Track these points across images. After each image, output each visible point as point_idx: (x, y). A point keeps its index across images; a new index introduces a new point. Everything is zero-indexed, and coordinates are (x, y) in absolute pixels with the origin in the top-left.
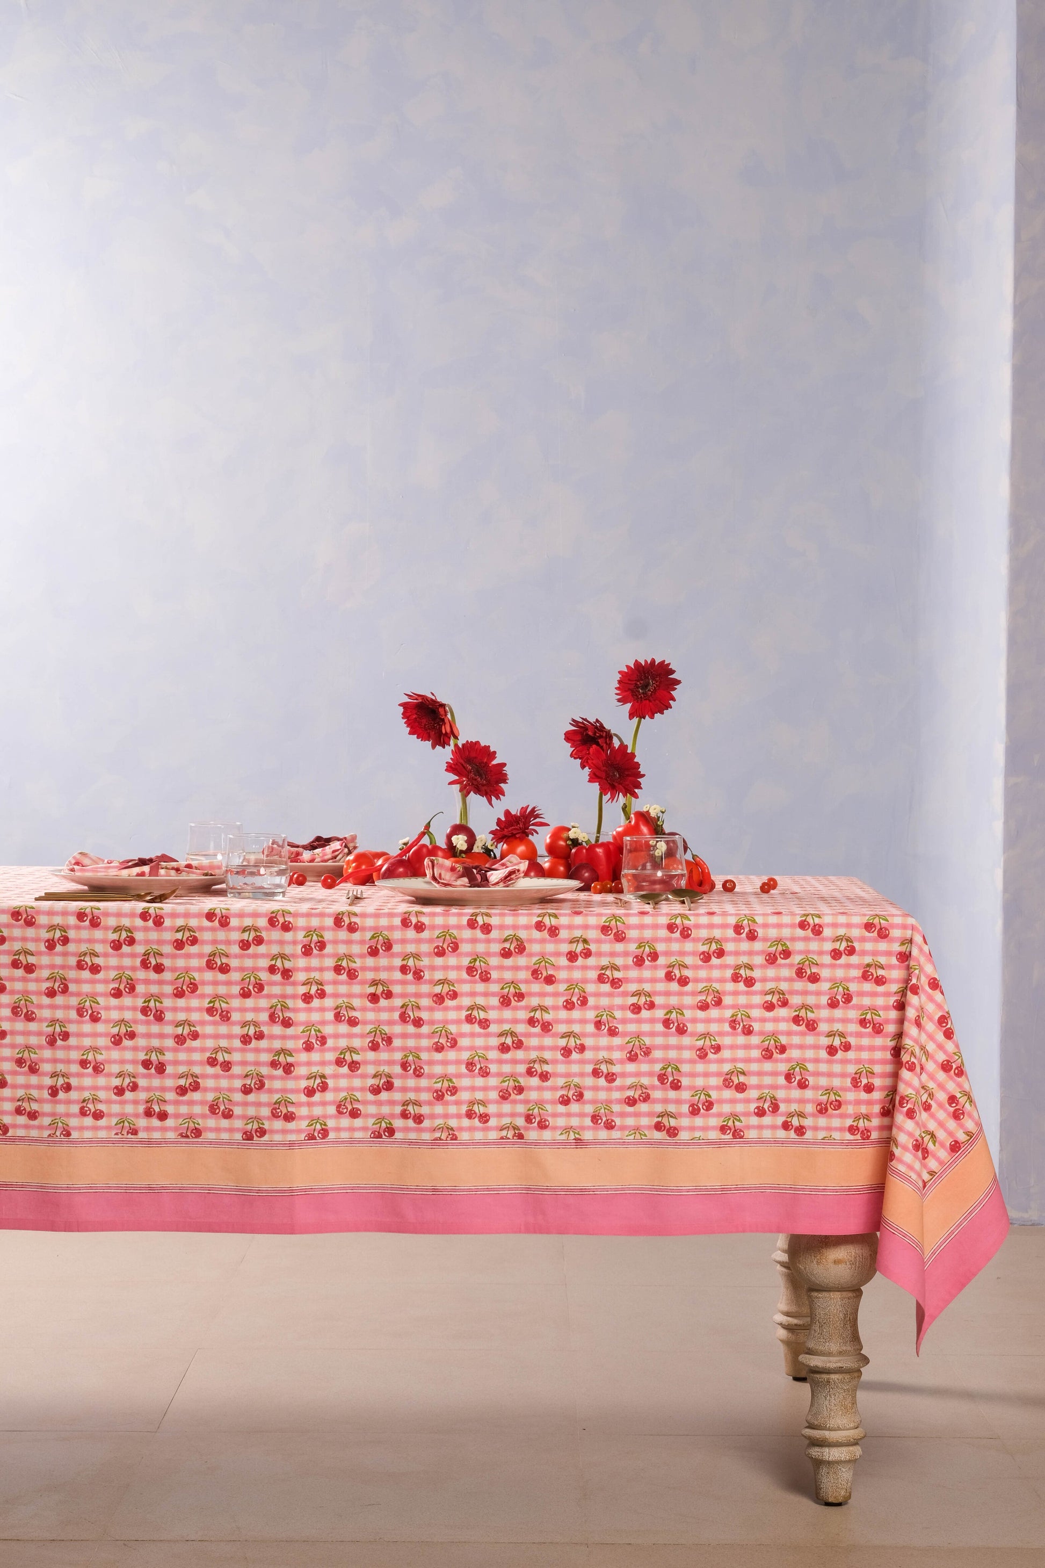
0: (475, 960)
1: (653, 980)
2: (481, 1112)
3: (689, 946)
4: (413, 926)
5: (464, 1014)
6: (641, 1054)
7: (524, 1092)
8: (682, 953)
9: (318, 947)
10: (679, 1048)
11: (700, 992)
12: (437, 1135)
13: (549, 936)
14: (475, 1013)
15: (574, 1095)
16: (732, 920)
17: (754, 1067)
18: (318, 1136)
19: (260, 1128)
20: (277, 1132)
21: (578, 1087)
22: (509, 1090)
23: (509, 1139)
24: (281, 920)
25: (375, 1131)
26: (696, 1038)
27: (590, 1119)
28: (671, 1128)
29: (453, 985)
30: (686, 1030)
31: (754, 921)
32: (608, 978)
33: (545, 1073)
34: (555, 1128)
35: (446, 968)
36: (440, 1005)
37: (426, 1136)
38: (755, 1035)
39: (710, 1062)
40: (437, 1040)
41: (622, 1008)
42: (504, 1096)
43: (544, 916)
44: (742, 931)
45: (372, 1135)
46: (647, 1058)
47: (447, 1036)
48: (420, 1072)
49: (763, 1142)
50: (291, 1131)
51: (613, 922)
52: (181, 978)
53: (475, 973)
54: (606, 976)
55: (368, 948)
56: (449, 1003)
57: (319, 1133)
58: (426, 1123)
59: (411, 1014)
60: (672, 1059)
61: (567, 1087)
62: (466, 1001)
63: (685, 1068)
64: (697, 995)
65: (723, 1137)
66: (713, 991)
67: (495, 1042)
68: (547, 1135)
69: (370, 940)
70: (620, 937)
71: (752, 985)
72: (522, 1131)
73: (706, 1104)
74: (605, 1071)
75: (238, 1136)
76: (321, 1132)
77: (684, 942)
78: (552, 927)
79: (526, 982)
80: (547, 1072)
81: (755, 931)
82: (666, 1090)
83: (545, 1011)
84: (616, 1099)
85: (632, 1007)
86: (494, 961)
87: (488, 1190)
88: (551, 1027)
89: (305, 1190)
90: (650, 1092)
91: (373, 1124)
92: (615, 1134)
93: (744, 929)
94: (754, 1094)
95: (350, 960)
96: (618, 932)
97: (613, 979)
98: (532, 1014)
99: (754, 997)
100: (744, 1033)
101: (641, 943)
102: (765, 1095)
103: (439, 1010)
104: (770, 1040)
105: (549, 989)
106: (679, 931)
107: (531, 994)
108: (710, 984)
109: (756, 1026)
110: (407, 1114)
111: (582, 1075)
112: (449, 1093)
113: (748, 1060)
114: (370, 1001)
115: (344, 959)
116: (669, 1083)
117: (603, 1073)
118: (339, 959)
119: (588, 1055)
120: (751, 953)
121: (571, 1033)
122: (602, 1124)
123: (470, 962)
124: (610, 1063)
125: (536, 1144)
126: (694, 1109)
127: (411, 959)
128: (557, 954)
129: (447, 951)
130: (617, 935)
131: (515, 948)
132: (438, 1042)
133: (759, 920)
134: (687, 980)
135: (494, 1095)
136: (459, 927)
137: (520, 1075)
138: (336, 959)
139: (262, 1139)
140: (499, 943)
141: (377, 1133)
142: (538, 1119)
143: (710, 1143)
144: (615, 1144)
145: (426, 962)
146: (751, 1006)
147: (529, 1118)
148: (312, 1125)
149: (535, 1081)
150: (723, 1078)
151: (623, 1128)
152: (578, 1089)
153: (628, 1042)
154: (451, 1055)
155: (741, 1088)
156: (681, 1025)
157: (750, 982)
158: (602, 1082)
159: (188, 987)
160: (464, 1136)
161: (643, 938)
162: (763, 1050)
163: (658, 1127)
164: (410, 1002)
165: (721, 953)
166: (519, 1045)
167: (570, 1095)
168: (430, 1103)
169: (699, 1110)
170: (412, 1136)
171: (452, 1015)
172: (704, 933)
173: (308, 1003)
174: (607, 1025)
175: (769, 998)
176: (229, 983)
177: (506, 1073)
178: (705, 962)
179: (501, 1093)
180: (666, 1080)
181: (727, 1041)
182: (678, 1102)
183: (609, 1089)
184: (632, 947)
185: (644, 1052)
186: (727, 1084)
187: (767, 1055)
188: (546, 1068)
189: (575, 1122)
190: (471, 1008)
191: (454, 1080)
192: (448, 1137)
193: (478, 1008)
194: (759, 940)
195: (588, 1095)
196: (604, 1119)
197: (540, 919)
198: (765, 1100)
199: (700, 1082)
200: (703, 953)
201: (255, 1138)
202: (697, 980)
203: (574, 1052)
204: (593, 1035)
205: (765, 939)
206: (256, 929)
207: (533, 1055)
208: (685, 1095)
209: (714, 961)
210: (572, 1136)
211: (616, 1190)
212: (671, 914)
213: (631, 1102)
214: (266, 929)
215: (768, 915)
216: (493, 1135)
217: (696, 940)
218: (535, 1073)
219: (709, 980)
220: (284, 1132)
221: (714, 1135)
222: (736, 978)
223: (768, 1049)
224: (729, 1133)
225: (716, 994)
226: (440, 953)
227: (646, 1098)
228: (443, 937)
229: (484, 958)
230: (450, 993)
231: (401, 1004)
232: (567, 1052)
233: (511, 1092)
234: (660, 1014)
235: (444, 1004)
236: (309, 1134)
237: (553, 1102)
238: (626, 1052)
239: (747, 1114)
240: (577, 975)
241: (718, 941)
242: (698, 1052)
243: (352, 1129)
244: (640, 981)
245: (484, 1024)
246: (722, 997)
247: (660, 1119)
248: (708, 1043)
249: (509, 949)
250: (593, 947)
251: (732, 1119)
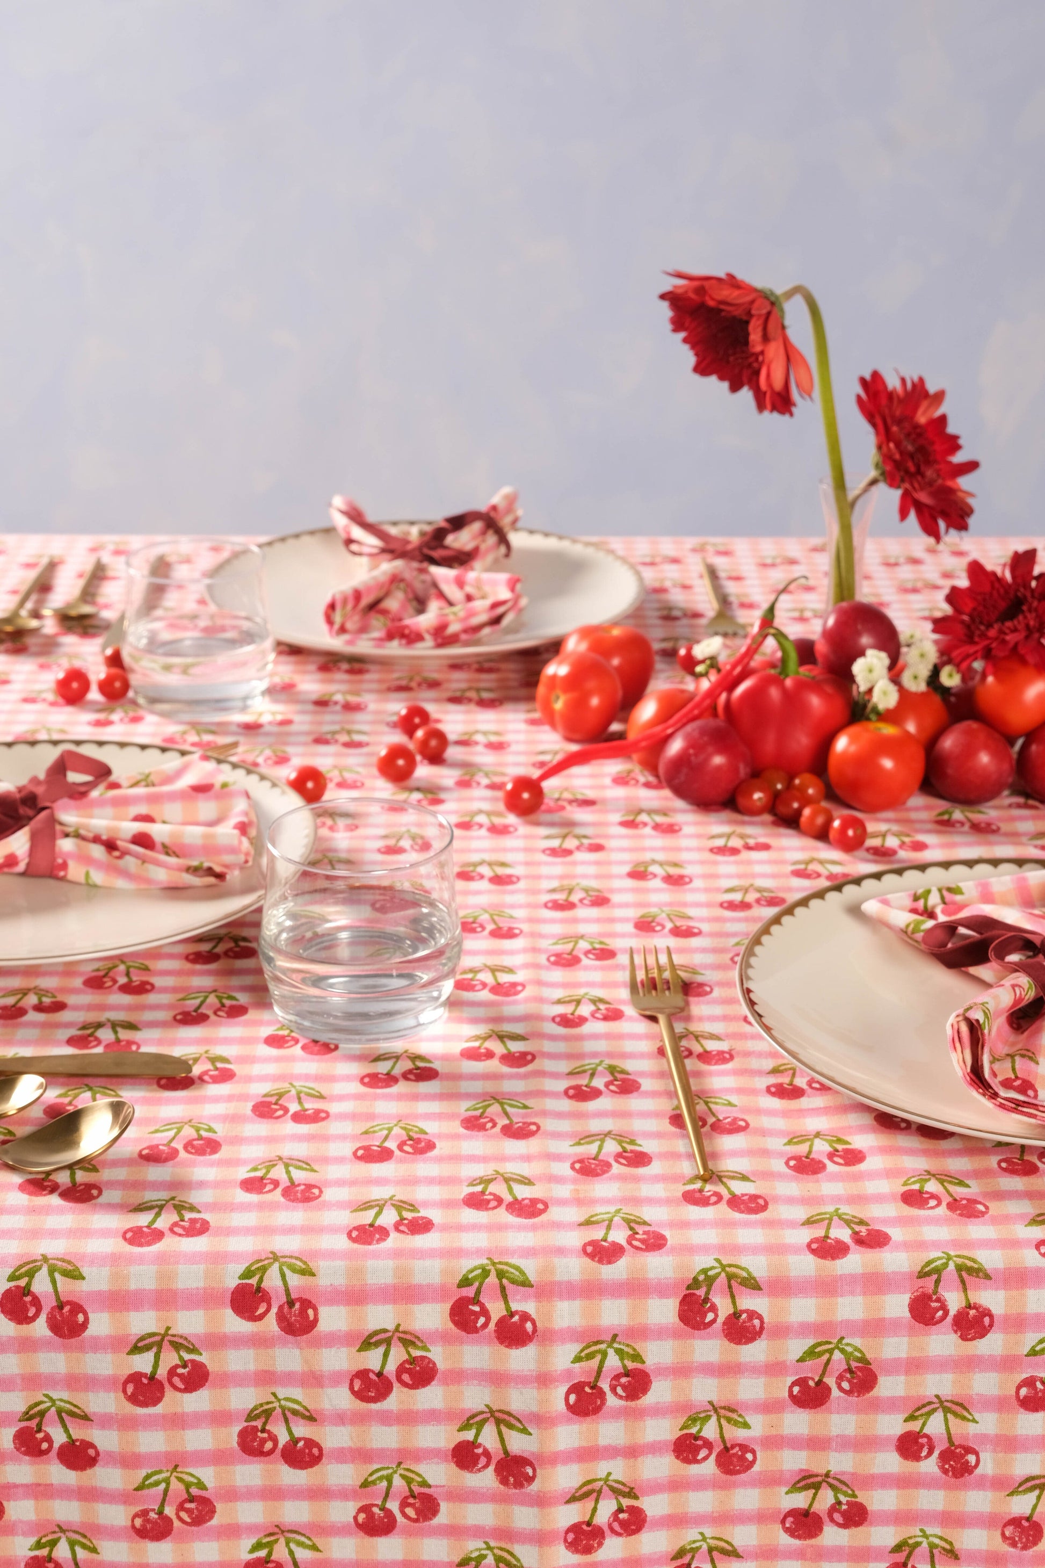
9: (624, 1388)
24: (496, 1310)
52: (157, 1484)
55: (794, 1384)
69: (801, 1360)
95: (729, 1420)
114: (791, 1532)
115: (709, 1417)
118: (693, 1420)
138: (682, 1420)
159: (181, 1507)
173: (588, 1550)
176: (318, 1494)
206: (409, 1340)
214: (445, 1338)
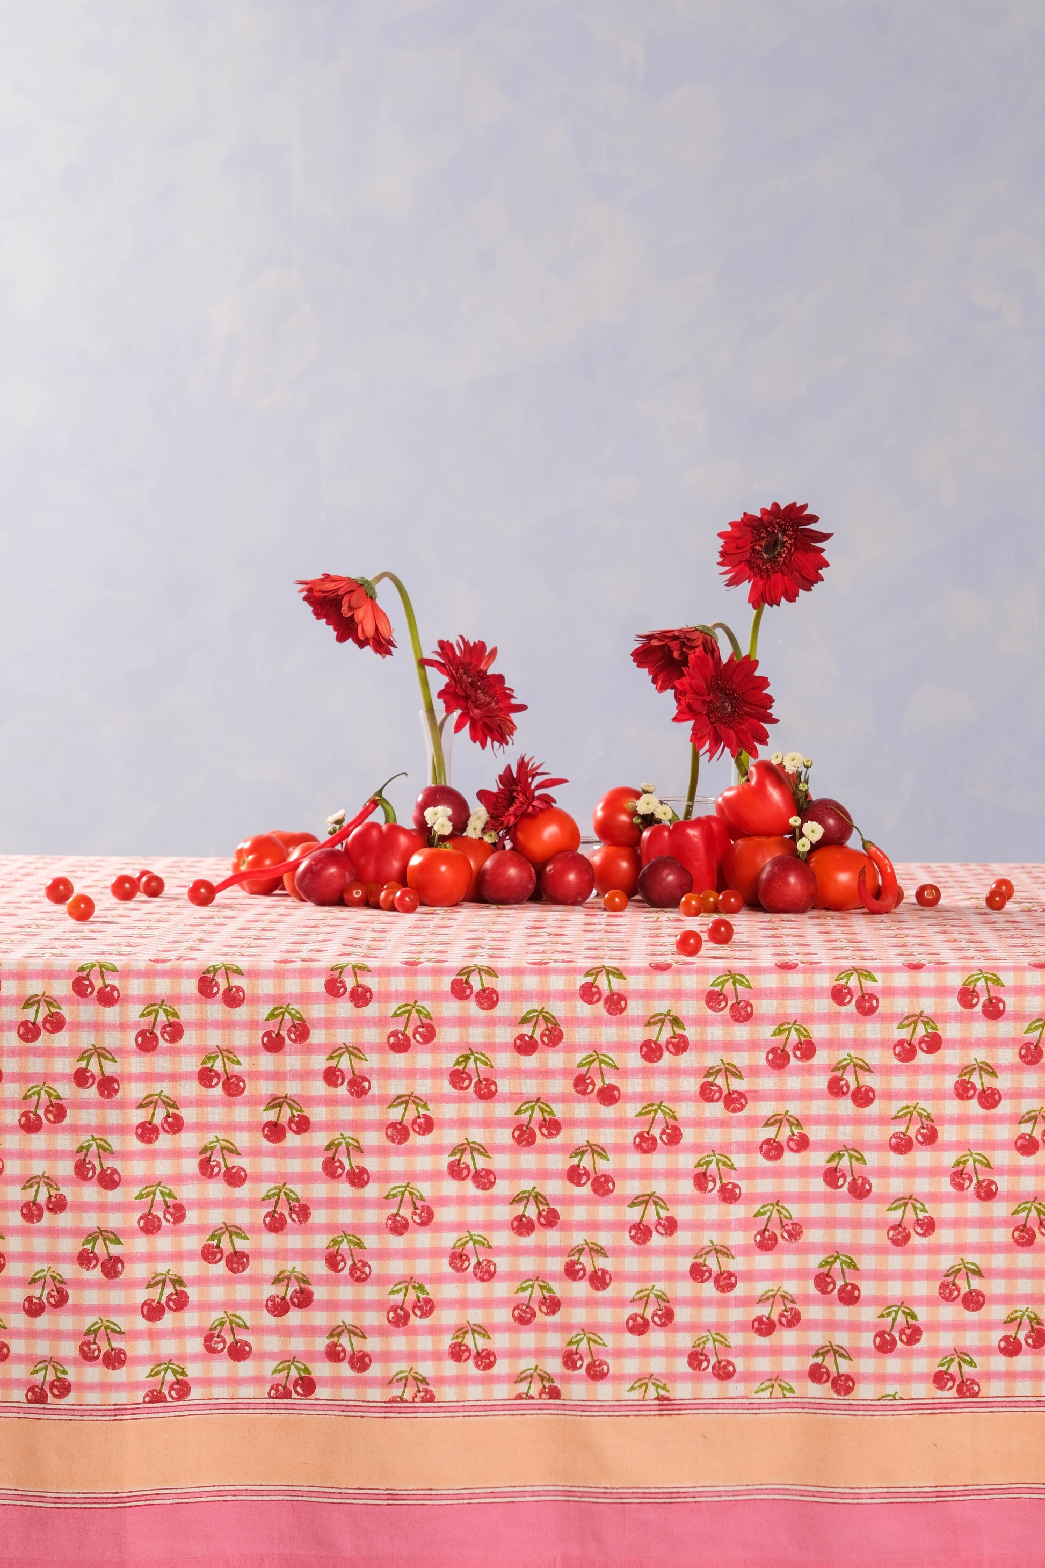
0: (467, 1058)
1: (806, 1095)
2: (480, 1348)
3: (873, 1030)
4: (348, 994)
5: (445, 1160)
6: (783, 1237)
7: (561, 1309)
8: (861, 1044)
9: (169, 1034)
10: (856, 1224)
11: (895, 1118)
12: (396, 1391)
13: (608, 1011)
14: (467, 1159)
15: (655, 1314)
16: (956, 980)
17: (999, 1261)
18: (170, 1396)
19: (59, 1379)
20: (91, 1387)
21: (664, 1300)
22: (532, 1305)
23: (532, 1398)
24: (98, 984)
25: (279, 1385)
26: (888, 1206)
27: (686, 1359)
28: (840, 1376)
29: (425, 1106)
30: (869, 1191)
31: (997, 981)
32: (720, 1090)
33: (600, 1273)
34: (620, 1378)
35: (410, 1073)
36: (400, 1143)
37: (375, 1394)
38: (1000, 1201)
39: (914, 1251)
40: (394, 1211)
41: (746, 1148)
42: (524, 1317)
43: (597, 974)
44: (975, 1001)
45: (273, 1392)
46: (794, 1244)
47: (414, 1204)
48: (363, 1273)
49: (1015, 1404)
50: (119, 1386)
51: (729, 986)
53: (467, 1082)
54: (715, 1088)
55: (264, 1035)
56: (417, 1140)
57: (171, 1388)
58: (375, 1370)
59: (345, 1161)
60: (842, 1246)
61: (644, 1300)
62: (450, 1137)
63: (867, 1262)
64: (890, 1124)
65: (940, 1394)
66: (920, 1115)
67: (504, 1213)
68: (604, 1391)
69: (267, 1020)
70: (742, 1014)
71: (995, 1104)
72: (557, 1384)
73: (908, 1332)
74: (715, 1269)
75: (19, 1395)
76: (176, 1386)
77: (864, 1022)
78: (613, 994)
79: (564, 1099)
80: (605, 1272)
81: (1000, 1000)
82: (830, 1303)
83: (599, 1154)
84: (736, 1322)
85: (765, 1147)
86: (503, 1060)
87: (493, 1495)
88: (611, 1185)
89: (146, 1497)
90: (800, 1308)
91: (275, 1371)
92: (735, 1388)
93: (978, 996)
94: (998, 1312)
95: (229, 1059)
96: (739, 1003)
97: (730, 1094)
98: (575, 1161)
99: (998, 1127)
100: (979, 1196)
101: (783, 1023)
102: (1019, 1314)
103: (398, 1154)
104: (1030, 1210)
105: (608, 1112)
106: (854, 1001)
107: (573, 1123)
108: (914, 1103)
109: (1003, 1184)
110: (339, 1353)
111: (671, 1276)
112: (418, 1313)
113: (987, 1249)
114: (268, 1137)
115: (217, 1056)
116: (836, 1292)
117: (710, 1271)
118: (208, 1058)
119: (683, 1238)
120: (991, 1043)
121: (650, 1196)
122: (710, 1369)
123: (458, 1063)
124: (724, 1254)
125: (584, 1407)
126: (883, 1340)
127: (346, 1056)
128: (623, 1046)
129: (412, 1040)
130: (738, 1009)
131: (542, 1035)
132: (397, 1214)
133: (1008, 979)
134: (871, 1094)
135: (503, 1315)
136: (435, 996)
137: (554, 1276)
138: (202, 1058)
139: (63, 1401)
140: (513, 1025)
141: (281, 1388)
142: (587, 1361)
143: (916, 1406)
144: (734, 1406)
145: (372, 1061)
146: (992, 1145)
147: (570, 1359)
148: (158, 1373)
149: (581, 1289)
150: (939, 1283)
151: (748, 1377)
152: (663, 1304)
153: (759, 1214)
154: (422, 1239)
155: (974, 1301)
156: (860, 1181)
157: (990, 1099)
158: (709, 1289)
160: (447, 1394)
161: (786, 1015)
162: (1017, 1229)
163: (816, 1374)
164: (344, 1138)
165: (934, 1043)
166: (551, 1220)
167: (648, 1315)
168: (381, 1332)
169: (894, 1342)
170: (349, 1393)
171: (423, 1163)
172: (902, 1005)
173: (150, 1141)
174: (718, 1181)
175: (1026, 1129)
177: (525, 1273)
178: (904, 1060)
179: (517, 1312)
180: (831, 1287)
181: (947, 1211)
182: (854, 1327)
183: (722, 1304)
184: (766, 1032)
185: (788, 1232)
186: (947, 1293)
187: (1023, 1237)
188: (603, 1263)
189: (657, 1365)
190: (460, 1149)
191: (428, 1287)
192: (416, 1396)
193: (472, 1149)
194: (1008, 1019)
195: (682, 1315)
196: (713, 1360)
197: (590, 979)
198: (1020, 1324)
199: (895, 1289)
200: (901, 1043)
201: (51, 1399)
202: (889, 1095)
203: (655, 1233)
204: (692, 1201)
205: (1019, 1017)
206: (50, 1001)
207: (578, 1238)
208: (868, 1314)
209: (922, 1058)
210: (652, 1393)
211: (736, 1493)
212: (840, 968)
213: (764, 1327)
214: (69, 1000)
215: (1023, 969)
216: (502, 1392)
217: (888, 1018)
218: (581, 1273)
219: (912, 1094)
220: (105, 1387)
221: (922, 1390)
222: (963, 1090)
223: (1025, 1226)
224: (951, 1388)
225: (926, 1122)
226: (400, 1045)
227: (793, 1320)
228: (405, 1014)
229: (483, 1055)
230: (419, 1120)
231: (325, 1143)
232: (641, 1232)
233: (537, 1310)
234: (818, 1159)
235: (409, 1142)
236: (151, 1392)
237: (615, 1329)
238: (755, 1232)
239: (985, 1351)
240: (660, 1085)
241: (928, 1021)
242: (891, 1233)
243: (233, 1381)
244: (781, 1096)
245: (485, 1179)
246: (938, 1128)
247: (819, 1360)
248: (910, 1214)
249: (531, 1037)
250: (691, 1033)
251: (957, 1360)
